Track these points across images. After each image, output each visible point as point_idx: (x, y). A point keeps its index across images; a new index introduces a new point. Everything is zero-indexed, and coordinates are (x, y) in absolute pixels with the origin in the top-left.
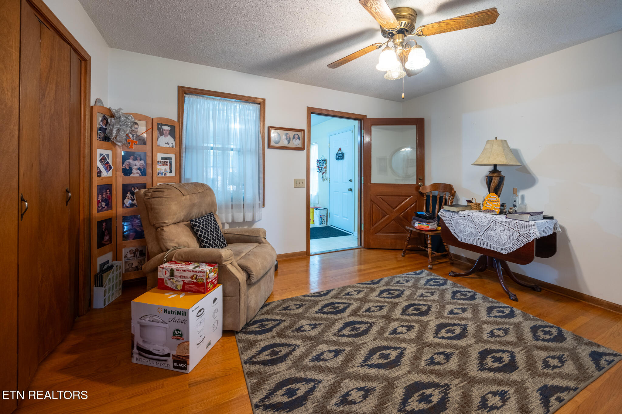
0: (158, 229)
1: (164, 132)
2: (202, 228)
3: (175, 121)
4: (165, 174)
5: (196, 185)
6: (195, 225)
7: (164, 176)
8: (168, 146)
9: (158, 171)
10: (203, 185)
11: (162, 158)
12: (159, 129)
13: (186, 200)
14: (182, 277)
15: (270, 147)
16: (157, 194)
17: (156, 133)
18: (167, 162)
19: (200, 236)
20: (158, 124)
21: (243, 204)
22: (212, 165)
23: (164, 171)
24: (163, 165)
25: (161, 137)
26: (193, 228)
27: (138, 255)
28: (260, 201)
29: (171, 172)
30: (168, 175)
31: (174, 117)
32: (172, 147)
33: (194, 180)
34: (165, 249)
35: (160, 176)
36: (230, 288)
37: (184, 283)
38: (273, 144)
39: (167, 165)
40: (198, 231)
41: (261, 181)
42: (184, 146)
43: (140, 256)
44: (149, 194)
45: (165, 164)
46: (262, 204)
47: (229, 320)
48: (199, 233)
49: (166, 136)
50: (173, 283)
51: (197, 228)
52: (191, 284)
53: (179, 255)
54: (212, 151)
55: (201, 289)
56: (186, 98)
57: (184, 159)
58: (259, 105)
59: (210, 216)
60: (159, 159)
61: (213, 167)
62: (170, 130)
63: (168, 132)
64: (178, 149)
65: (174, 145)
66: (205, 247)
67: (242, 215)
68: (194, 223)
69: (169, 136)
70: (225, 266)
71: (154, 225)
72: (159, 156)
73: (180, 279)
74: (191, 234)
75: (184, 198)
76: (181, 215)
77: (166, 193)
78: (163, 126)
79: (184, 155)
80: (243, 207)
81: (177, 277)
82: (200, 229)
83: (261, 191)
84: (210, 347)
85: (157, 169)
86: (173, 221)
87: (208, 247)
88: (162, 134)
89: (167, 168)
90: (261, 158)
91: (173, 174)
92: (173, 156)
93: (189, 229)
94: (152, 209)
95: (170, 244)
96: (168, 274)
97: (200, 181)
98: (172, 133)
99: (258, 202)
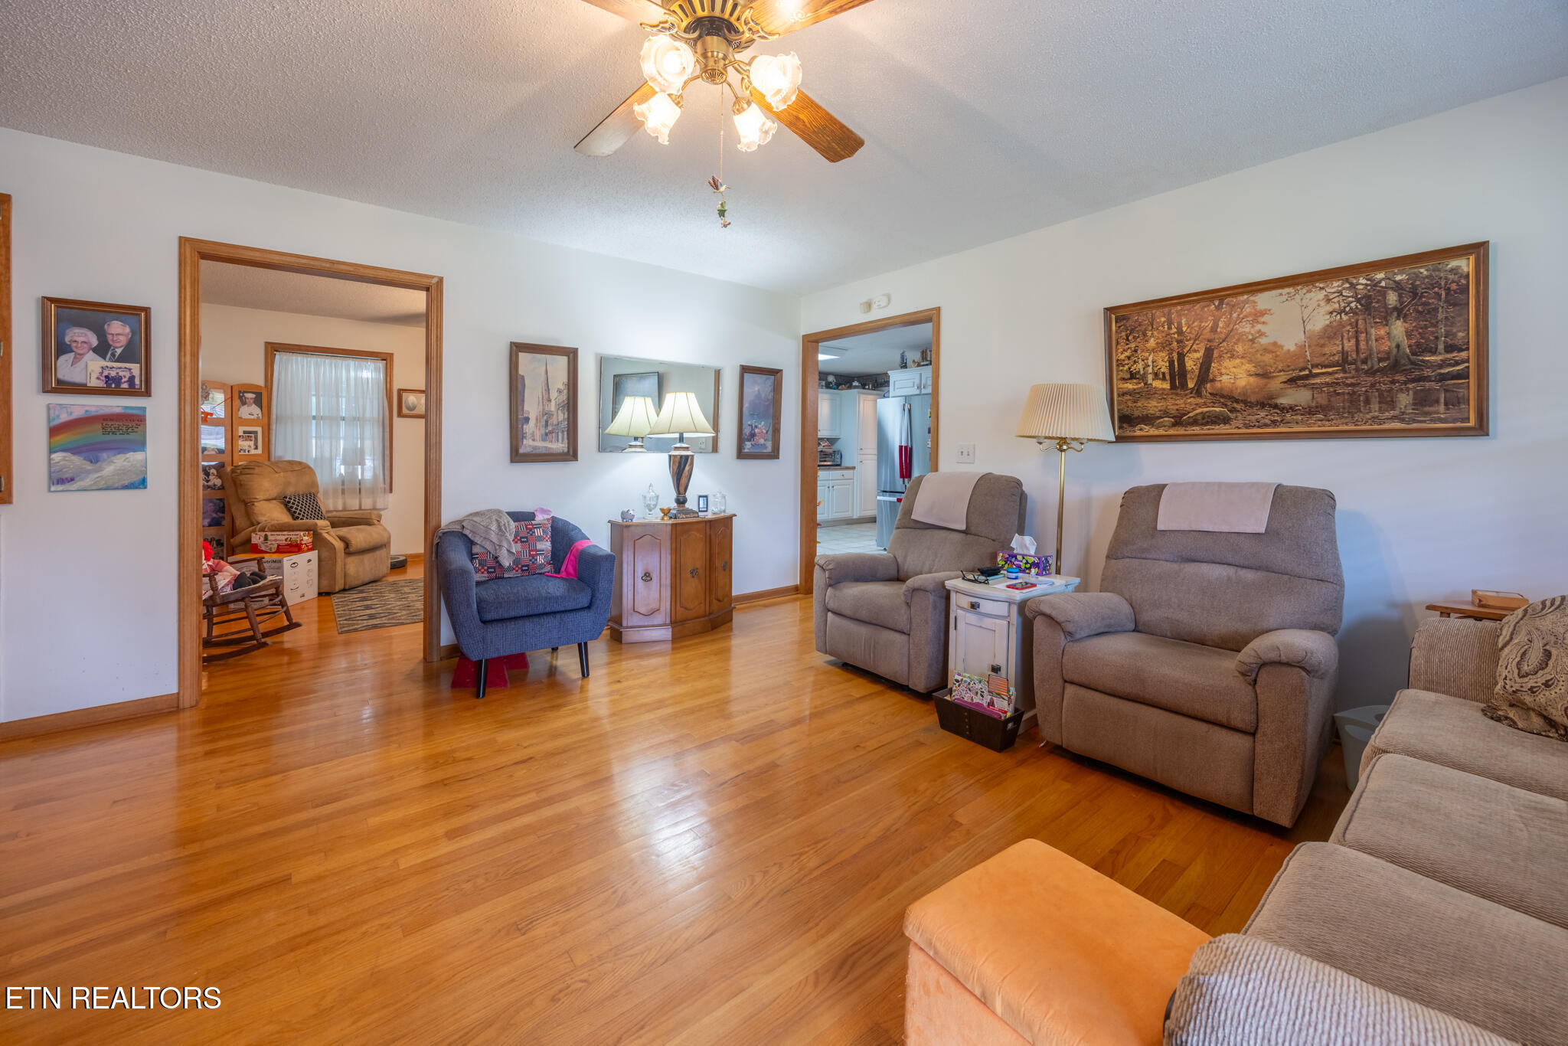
0: (247, 505)
1: (247, 400)
2: (298, 506)
3: (261, 387)
4: (249, 451)
5: (291, 462)
6: (289, 502)
7: (247, 453)
8: (252, 417)
9: (240, 448)
10: (300, 463)
11: (245, 432)
12: (240, 398)
13: (280, 477)
14: (276, 540)
15: (400, 415)
16: (247, 471)
17: (237, 402)
18: (251, 437)
19: (295, 512)
20: (240, 392)
21: (360, 489)
22: (314, 435)
23: (247, 448)
24: (246, 440)
25: (243, 407)
26: (286, 503)
27: (215, 545)
28: (385, 483)
29: (256, 448)
30: (253, 452)
31: (260, 381)
32: (258, 418)
33: (289, 458)
34: (255, 523)
35: (242, 453)
36: (325, 554)
37: (279, 546)
38: (405, 411)
39: (252, 440)
40: (292, 507)
41: (387, 459)
42: (274, 416)
43: (217, 545)
44: (239, 471)
45: (248, 438)
46: (388, 488)
47: (325, 583)
48: (293, 510)
49: (250, 405)
50: (267, 546)
51: (290, 505)
52: (286, 545)
53: (272, 526)
54: (314, 422)
55: (296, 549)
56: (277, 357)
57: (274, 432)
58: (385, 362)
59: (311, 497)
60: (241, 433)
61: (316, 437)
62: (255, 398)
63: (252, 401)
64: (266, 420)
65: (260, 415)
66: (298, 518)
67: (357, 501)
68: (287, 499)
69: (254, 405)
70: (321, 534)
71: (244, 501)
72: (241, 430)
73: (274, 542)
74: (285, 511)
75: (277, 475)
76: (274, 492)
77: (257, 470)
78: (245, 394)
79: (274, 427)
80: (360, 492)
81: (271, 541)
82: (295, 506)
83: (387, 472)
84: (303, 599)
85: (238, 445)
86: (265, 497)
87: (301, 519)
88: (244, 403)
89: (252, 443)
90: (387, 429)
91: (259, 451)
92: (259, 430)
93: (283, 506)
94: (241, 485)
95: (262, 519)
96: (262, 539)
97: (297, 459)
98: (258, 401)
99: (381, 485)
